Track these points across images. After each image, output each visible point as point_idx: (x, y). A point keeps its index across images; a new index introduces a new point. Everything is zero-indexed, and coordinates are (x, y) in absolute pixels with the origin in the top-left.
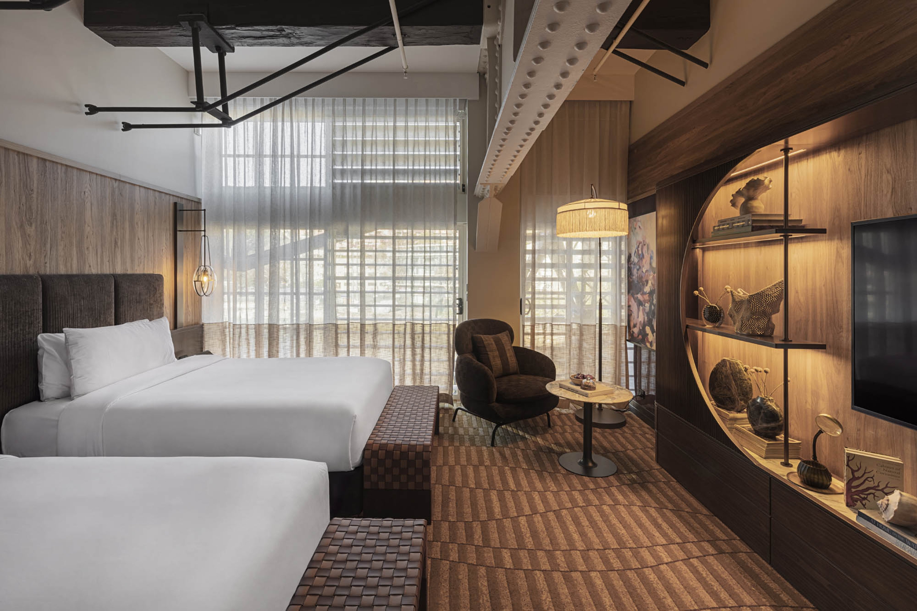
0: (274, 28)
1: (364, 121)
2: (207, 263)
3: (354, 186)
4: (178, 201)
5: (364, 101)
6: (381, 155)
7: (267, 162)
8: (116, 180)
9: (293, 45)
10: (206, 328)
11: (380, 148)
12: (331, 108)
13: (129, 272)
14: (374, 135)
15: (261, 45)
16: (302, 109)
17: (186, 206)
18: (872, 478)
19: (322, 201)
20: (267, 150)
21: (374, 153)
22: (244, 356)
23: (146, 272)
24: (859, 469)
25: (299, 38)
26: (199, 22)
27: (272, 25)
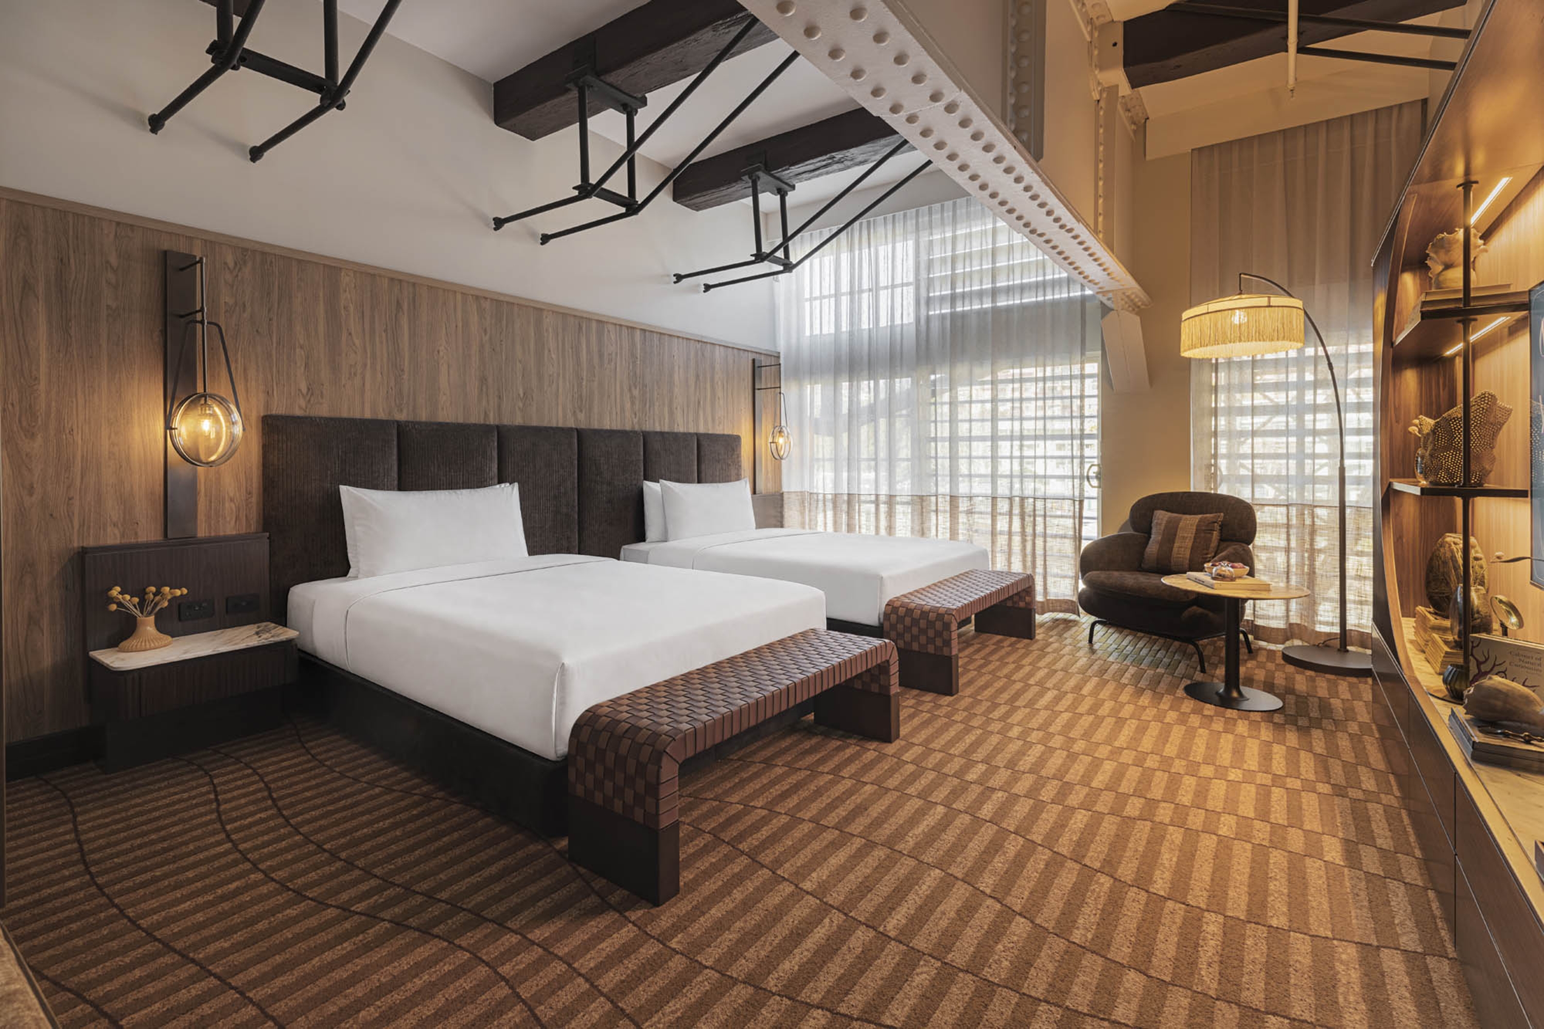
0: (824, 157)
1: (954, 231)
2: (783, 423)
3: (943, 317)
4: (757, 357)
5: (955, 204)
6: (977, 271)
7: (845, 300)
8: (699, 341)
9: (849, 167)
10: (786, 496)
11: (976, 262)
12: (914, 222)
13: (710, 432)
14: (968, 246)
15: (818, 176)
16: (881, 230)
17: (764, 361)
18: (1504, 672)
19: (905, 341)
20: (845, 288)
21: (968, 269)
22: (820, 528)
23: (726, 433)
24: (1487, 660)
25: (852, 160)
26: (757, 173)
27: (821, 156)
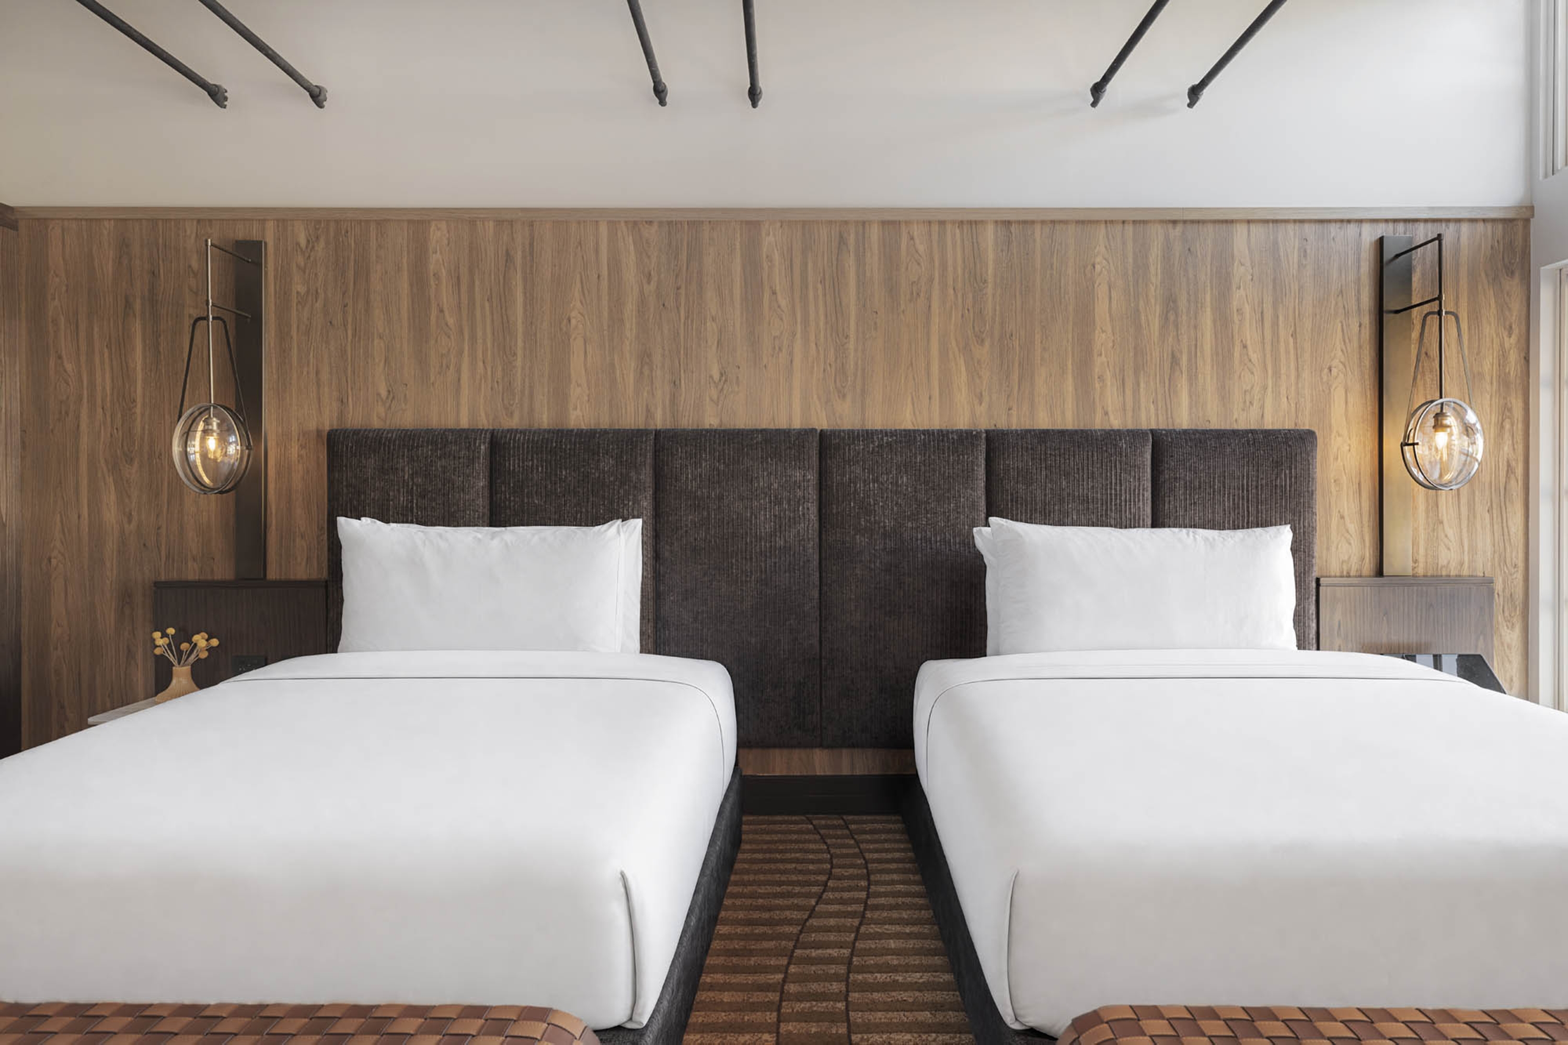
4: (1389, 230)
8: (1174, 222)
13: (1211, 426)
